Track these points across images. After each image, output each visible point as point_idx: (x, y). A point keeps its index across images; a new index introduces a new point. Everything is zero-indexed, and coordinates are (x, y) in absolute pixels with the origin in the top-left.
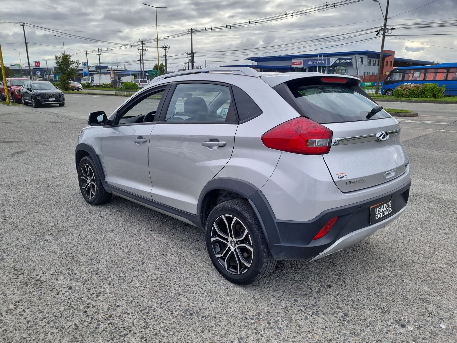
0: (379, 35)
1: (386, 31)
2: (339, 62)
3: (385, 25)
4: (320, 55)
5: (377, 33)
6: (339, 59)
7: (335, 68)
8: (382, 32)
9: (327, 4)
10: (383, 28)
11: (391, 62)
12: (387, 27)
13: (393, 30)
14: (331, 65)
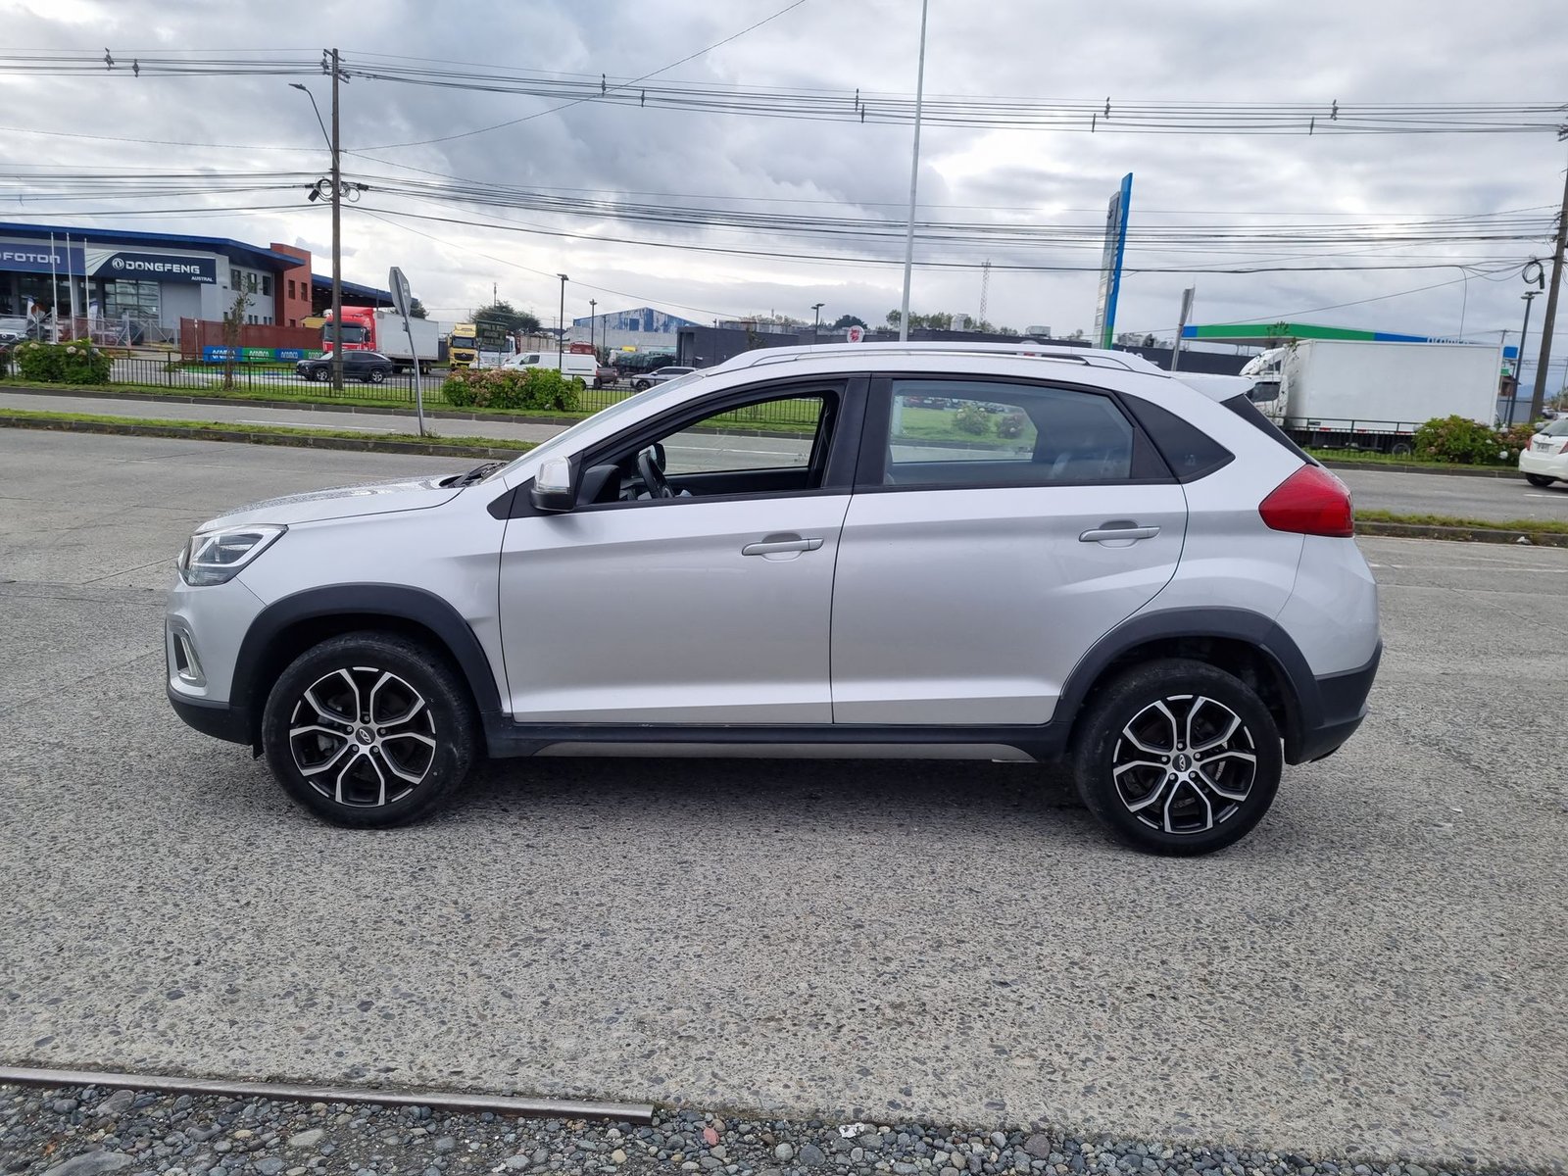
0: (318, 200)
1: (342, 191)
2: (122, 264)
3: (335, 171)
4: (60, 233)
5: (310, 191)
6: (125, 257)
7: (109, 287)
8: (327, 192)
9: (108, 56)
10: (330, 178)
11: (304, 285)
12: (343, 179)
13: (361, 191)
14: (90, 271)
